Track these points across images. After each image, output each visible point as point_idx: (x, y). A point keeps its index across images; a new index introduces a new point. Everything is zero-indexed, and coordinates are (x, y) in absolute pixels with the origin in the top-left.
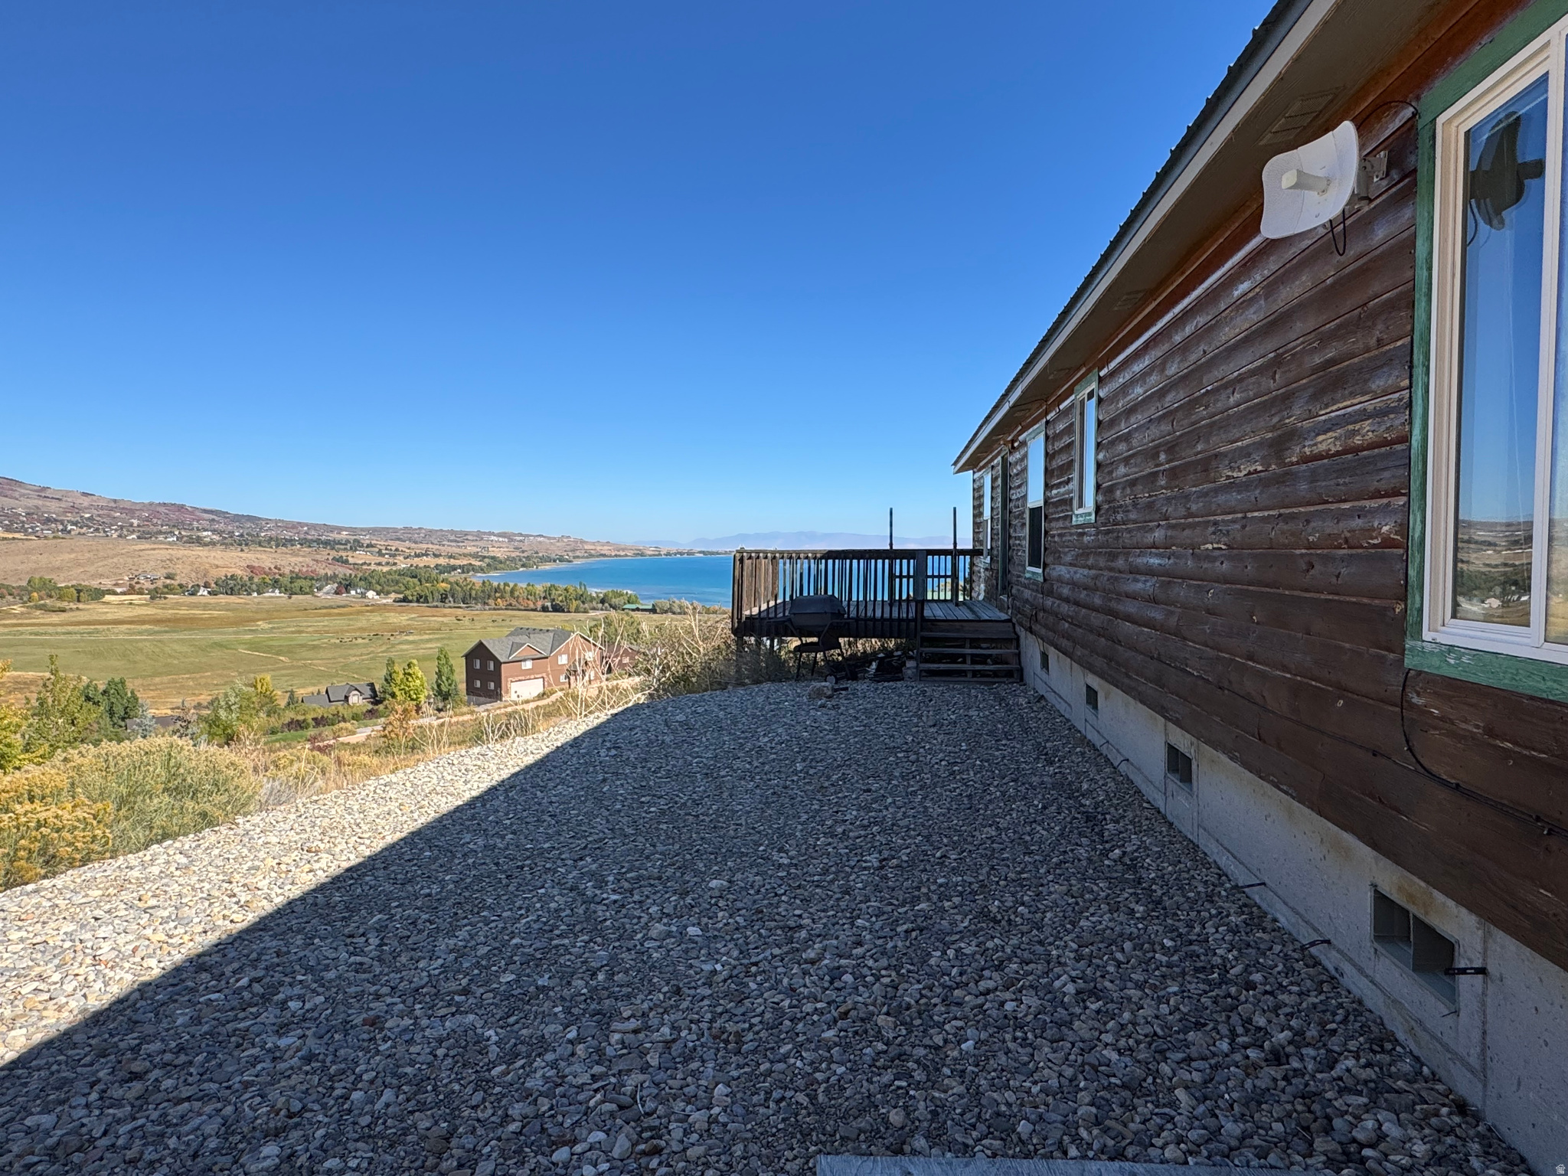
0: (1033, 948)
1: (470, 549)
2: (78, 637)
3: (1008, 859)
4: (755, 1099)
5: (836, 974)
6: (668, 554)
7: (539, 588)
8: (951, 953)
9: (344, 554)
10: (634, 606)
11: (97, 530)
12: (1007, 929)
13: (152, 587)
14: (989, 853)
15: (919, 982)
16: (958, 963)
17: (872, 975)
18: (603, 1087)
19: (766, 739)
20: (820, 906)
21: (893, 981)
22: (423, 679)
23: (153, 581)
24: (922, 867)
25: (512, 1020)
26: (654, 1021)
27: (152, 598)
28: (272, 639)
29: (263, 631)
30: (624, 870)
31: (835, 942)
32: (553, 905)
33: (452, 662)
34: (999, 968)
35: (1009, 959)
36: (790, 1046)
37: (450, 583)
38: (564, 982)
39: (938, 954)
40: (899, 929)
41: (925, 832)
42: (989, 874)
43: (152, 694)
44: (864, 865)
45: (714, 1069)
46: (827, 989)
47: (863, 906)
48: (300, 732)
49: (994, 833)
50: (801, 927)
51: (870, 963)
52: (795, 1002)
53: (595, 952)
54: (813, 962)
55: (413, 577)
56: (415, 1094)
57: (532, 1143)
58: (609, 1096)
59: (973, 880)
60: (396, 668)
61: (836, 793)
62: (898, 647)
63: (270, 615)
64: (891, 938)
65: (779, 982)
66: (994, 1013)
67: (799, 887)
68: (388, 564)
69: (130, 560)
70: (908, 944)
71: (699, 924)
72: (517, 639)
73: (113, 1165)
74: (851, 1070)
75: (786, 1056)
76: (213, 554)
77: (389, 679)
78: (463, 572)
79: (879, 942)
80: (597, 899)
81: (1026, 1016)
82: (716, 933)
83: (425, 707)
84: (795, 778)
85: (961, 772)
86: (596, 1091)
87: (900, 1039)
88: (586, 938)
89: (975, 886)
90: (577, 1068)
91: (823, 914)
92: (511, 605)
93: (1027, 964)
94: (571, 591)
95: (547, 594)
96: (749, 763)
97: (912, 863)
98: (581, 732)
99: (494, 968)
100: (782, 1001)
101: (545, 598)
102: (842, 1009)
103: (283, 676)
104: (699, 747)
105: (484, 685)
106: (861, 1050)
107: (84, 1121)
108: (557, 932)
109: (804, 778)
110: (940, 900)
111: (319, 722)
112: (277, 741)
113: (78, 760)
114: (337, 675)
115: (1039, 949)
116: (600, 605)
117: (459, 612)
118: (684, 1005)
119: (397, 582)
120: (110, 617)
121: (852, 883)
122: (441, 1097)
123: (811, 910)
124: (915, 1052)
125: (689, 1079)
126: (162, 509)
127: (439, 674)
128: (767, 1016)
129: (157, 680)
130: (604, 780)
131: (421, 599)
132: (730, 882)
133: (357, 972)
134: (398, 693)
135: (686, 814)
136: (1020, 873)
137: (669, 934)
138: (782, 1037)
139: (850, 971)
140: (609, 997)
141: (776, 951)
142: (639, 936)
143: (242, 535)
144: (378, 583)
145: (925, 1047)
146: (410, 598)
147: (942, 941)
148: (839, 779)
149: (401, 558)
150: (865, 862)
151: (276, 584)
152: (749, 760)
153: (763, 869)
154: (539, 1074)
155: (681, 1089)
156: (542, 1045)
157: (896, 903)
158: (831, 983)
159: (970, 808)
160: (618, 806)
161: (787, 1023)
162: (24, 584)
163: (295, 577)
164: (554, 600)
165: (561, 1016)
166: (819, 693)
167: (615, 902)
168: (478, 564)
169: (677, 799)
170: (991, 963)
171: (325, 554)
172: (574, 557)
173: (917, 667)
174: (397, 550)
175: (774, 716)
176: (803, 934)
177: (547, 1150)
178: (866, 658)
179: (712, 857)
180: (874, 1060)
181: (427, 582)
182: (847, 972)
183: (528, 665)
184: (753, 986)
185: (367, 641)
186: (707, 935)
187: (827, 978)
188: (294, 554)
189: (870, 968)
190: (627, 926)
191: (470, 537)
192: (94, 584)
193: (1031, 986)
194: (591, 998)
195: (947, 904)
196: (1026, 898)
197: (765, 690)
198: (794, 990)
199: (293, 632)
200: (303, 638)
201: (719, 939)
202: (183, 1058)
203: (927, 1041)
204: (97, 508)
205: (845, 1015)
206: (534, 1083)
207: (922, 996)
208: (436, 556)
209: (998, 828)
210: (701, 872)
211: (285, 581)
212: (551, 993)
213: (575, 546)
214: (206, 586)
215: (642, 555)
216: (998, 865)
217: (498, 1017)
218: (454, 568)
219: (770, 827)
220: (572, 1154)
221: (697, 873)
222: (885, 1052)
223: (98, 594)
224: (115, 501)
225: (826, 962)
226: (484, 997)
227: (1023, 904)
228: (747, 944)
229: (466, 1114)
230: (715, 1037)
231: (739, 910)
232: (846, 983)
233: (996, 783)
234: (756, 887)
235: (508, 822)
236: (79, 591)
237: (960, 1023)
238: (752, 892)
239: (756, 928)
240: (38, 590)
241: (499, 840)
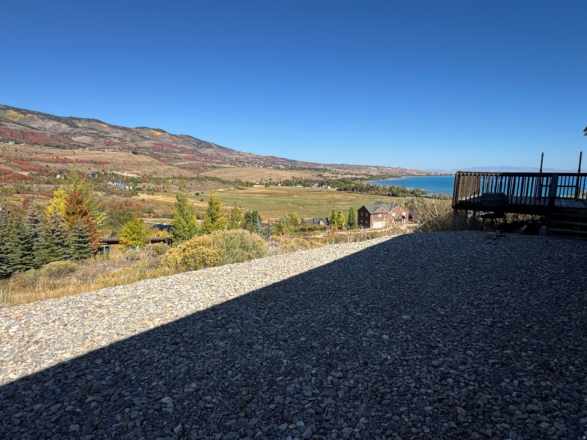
0: (572, 393)
1: (364, 172)
2: (246, 197)
3: (571, 336)
4: (377, 431)
5: (444, 376)
6: (441, 175)
7: (388, 187)
8: (516, 382)
9: (321, 173)
10: (424, 196)
11: (252, 165)
12: (558, 376)
13: (266, 183)
14: (560, 331)
15: (490, 394)
16: (518, 389)
17: (465, 382)
18: (314, 400)
19: (455, 255)
20: (451, 339)
21: (474, 389)
22: (344, 219)
23: (266, 181)
24: (515, 330)
25: (295, 358)
26: (349, 376)
27: (266, 186)
28: (298, 201)
29: (296, 198)
30: (369, 303)
31: (451, 359)
32: (334, 312)
33: (354, 213)
34: (545, 399)
35: (553, 396)
36: (405, 408)
37: (356, 184)
38: (322, 347)
39: (508, 381)
40: (489, 361)
41: (524, 312)
42: (556, 342)
43: (265, 216)
44: (483, 323)
45: (365, 408)
46: (437, 383)
47: (474, 344)
48: (304, 232)
49: (566, 320)
50: (437, 347)
51: (466, 376)
52: (418, 385)
53: (340, 336)
54: (435, 367)
55: (343, 182)
56: (248, 379)
57: (276, 416)
58: (314, 406)
59: (544, 344)
60: (335, 213)
61: (481, 284)
62: (541, 219)
63: (298, 193)
64: (483, 365)
65: (414, 372)
66: (531, 427)
67: (445, 327)
68: (335, 177)
69: (260, 174)
70: (491, 370)
71: (389, 334)
72: (377, 206)
73: (153, 374)
74: (433, 432)
75: (402, 413)
76: (283, 173)
77: (333, 217)
78: (360, 180)
79: (475, 365)
80: (352, 313)
81: (553, 435)
82: (395, 340)
83: (344, 228)
84: (463, 275)
85: (555, 284)
86: (310, 401)
87: (466, 424)
88: (339, 329)
89: (545, 348)
90: (309, 388)
91: (450, 343)
92: (376, 193)
93: (565, 402)
94: (399, 189)
95: (391, 189)
96: (443, 265)
97: (510, 327)
98: (377, 243)
99: (300, 334)
100: (412, 383)
101: (389, 191)
102: (440, 397)
103: (301, 213)
104: (423, 255)
105: (364, 221)
106: (442, 423)
107: (155, 355)
108: (330, 324)
109: (468, 275)
110: (520, 350)
111: (310, 230)
112: (296, 234)
113: (217, 234)
114: (317, 214)
115: (576, 395)
116: (411, 195)
117: (358, 195)
118: (366, 372)
119: (338, 184)
120: (255, 192)
121: (473, 331)
122: (255, 383)
123: (445, 340)
124: (473, 434)
125: (352, 409)
126: (269, 158)
127: (350, 216)
128: (401, 389)
129: (266, 212)
130: (377, 264)
131: (345, 189)
132: (412, 317)
133: (255, 323)
134: (335, 222)
135: (406, 283)
136: (578, 346)
137: (374, 336)
138: (404, 402)
139: (453, 377)
140: (336, 359)
141: (420, 357)
142: (361, 334)
143: (291, 167)
144: (332, 184)
145: (481, 433)
146: (342, 189)
147: (513, 374)
148: (485, 278)
149: (340, 175)
150: (485, 321)
151: (300, 183)
152: (443, 263)
153: (431, 314)
154: (293, 385)
155: (347, 413)
156: (301, 373)
157: (493, 346)
158: (440, 381)
159: (556, 304)
160: (379, 275)
161: (409, 395)
162: (234, 181)
163: (306, 181)
164: (393, 192)
165: (314, 362)
166: (490, 237)
167: (358, 316)
168: (366, 177)
169: (405, 276)
170: (540, 395)
171: (316, 173)
172: (402, 176)
173: (547, 230)
174: (338, 172)
175: (463, 245)
176: (436, 351)
177: (279, 421)
178: (522, 223)
179: (409, 304)
180: (447, 431)
181: (348, 183)
182: (450, 377)
183: (380, 216)
184: (401, 371)
185: (327, 203)
186: (391, 340)
187: (439, 378)
188: (306, 173)
189: (465, 379)
190: (359, 328)
191: (363, 168)
192: (251, 181)
193: (563, 417)
194: (330, 357)
195: (523, 354)
196: (576, 362)
197: (464, 233)
198: (420, 379)
199: (304, 199)
200: (307, 201)
201: (396, 344)
202: (191, 341)
203: (482, 430)
204: (252, 158)
205: (440, 401)
206: (290, 389)
207: (489, 403)
208: (351, 174)
209: (570, 318)
210: (401, 310)
211: (303, 182)
212: (315, 350)
213: (403, 172)
214: (280, 183)
215: (430, 175)
216: (564, 338)
217: (291, 355)
218: (357, 179)
219: (442, 296)
220: (288, 428)
221: (399, 310)
222: (455, 429)
223: (252, 185)
224: (257, 156)
225: (442, 369)
226: (291, 345)
227: (573, 365)
228: (408, 349)
229: (259, 393)
230: (372, 392)
231: (411, 332)
232: (448, 383)
233: (577, 293)
234: (423, 323)
235: (334, 275)
236: (247, 183)
237: (507, 426)
238: (421, 324)
239: (415, 342)
240: (237, 183)
241: (327, 282)
